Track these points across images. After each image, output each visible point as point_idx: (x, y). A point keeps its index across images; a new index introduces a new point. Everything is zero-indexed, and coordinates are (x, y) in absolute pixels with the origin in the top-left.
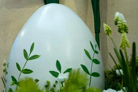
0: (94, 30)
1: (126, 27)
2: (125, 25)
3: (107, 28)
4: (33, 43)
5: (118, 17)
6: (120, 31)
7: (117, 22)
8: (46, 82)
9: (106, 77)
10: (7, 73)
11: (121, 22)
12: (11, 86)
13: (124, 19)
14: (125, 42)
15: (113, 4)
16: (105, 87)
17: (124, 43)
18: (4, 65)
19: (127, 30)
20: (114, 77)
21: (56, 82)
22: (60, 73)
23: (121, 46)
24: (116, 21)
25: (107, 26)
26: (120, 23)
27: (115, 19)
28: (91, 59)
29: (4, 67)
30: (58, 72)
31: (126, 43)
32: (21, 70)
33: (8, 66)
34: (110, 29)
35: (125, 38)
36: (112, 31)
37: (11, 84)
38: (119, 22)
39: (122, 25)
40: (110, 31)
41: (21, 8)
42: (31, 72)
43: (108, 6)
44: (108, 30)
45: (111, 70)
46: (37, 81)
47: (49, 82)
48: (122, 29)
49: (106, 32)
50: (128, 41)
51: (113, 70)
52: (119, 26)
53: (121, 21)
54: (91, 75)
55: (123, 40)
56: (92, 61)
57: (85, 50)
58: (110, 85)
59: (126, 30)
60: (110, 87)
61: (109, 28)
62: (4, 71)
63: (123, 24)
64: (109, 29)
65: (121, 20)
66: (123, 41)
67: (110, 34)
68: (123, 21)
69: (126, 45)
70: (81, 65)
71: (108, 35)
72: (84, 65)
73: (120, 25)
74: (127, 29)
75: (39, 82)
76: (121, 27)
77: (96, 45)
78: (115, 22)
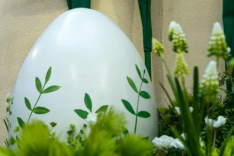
0: (143, 47)
1: (184, 44)
2: (183, 41)
3: (157, 46)
4: (50, 68)
5: (173, 29)
6: (175, 50)
7: (171, 36)
8: (69, 126)
9: (160, 117)
10: (11, 113)
11: (177, 37)
12: (14, 132)
13: (182, 32)
14: (182, 66)
15: (171, 9)
16: (159, 133)
17: (180, 68)
18: (8, 101)
19: (187, 48)
20: (171, 118)
21: (85, 126)
22: (91, 112)
23: (176, 73)
24: (170, 34)
25: (157, 42)
26: (176, 39)
27: (169, 32)
28: (137, 92)
29: (8, 104)
30: (88, 110)
31: (183, 68)
32: (32, 109)
33: (12, 103)
34: (162, 47)
35: (181, 60)
36: (164, 49)
37: (14, 130)
38: (174, 36)
39: (179, 41)
40: (162, 49)
41: (33, 14)
42: (47, 111)
43: (164, 12)
44: (158, 48)
45: (168, 108)
46: (54, 125)
47: (74, 126)
48: (179, 46)
49: (156, 51)
50: (186, 65)
51: (170, 107)
52: (175, 43)
53: (178, 35)
54: (137, 115)
55: (178, 63)
56: (138, 94)
57: (127, 77)
58: (166, 130)
59: (184, 48)
60: (166, 133)
61: (161, 45)
62: (8, 110)
63: (181, 39)
64: (160, 47)
65: (177, 33)
66: (179, 65)
67: (161, 54)
68: (180, 35)
69: (183, 71)
70: (122, 100)
71: (159, 55)
72: (126, 100)
73: (176, 41)
74: (186, 46)
75: (56, 126)
76: (177, 45)
77: (145, 70)
78: (169, 36)
